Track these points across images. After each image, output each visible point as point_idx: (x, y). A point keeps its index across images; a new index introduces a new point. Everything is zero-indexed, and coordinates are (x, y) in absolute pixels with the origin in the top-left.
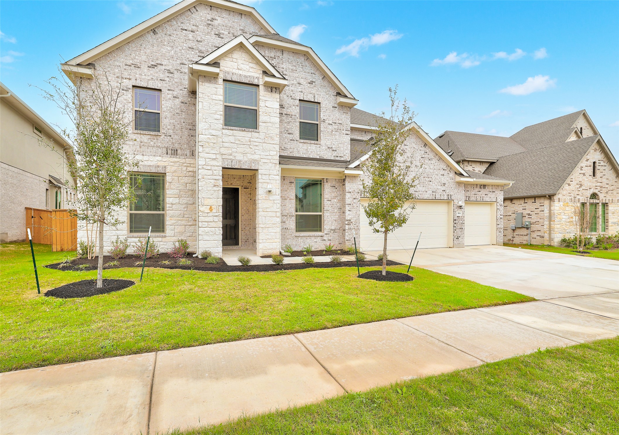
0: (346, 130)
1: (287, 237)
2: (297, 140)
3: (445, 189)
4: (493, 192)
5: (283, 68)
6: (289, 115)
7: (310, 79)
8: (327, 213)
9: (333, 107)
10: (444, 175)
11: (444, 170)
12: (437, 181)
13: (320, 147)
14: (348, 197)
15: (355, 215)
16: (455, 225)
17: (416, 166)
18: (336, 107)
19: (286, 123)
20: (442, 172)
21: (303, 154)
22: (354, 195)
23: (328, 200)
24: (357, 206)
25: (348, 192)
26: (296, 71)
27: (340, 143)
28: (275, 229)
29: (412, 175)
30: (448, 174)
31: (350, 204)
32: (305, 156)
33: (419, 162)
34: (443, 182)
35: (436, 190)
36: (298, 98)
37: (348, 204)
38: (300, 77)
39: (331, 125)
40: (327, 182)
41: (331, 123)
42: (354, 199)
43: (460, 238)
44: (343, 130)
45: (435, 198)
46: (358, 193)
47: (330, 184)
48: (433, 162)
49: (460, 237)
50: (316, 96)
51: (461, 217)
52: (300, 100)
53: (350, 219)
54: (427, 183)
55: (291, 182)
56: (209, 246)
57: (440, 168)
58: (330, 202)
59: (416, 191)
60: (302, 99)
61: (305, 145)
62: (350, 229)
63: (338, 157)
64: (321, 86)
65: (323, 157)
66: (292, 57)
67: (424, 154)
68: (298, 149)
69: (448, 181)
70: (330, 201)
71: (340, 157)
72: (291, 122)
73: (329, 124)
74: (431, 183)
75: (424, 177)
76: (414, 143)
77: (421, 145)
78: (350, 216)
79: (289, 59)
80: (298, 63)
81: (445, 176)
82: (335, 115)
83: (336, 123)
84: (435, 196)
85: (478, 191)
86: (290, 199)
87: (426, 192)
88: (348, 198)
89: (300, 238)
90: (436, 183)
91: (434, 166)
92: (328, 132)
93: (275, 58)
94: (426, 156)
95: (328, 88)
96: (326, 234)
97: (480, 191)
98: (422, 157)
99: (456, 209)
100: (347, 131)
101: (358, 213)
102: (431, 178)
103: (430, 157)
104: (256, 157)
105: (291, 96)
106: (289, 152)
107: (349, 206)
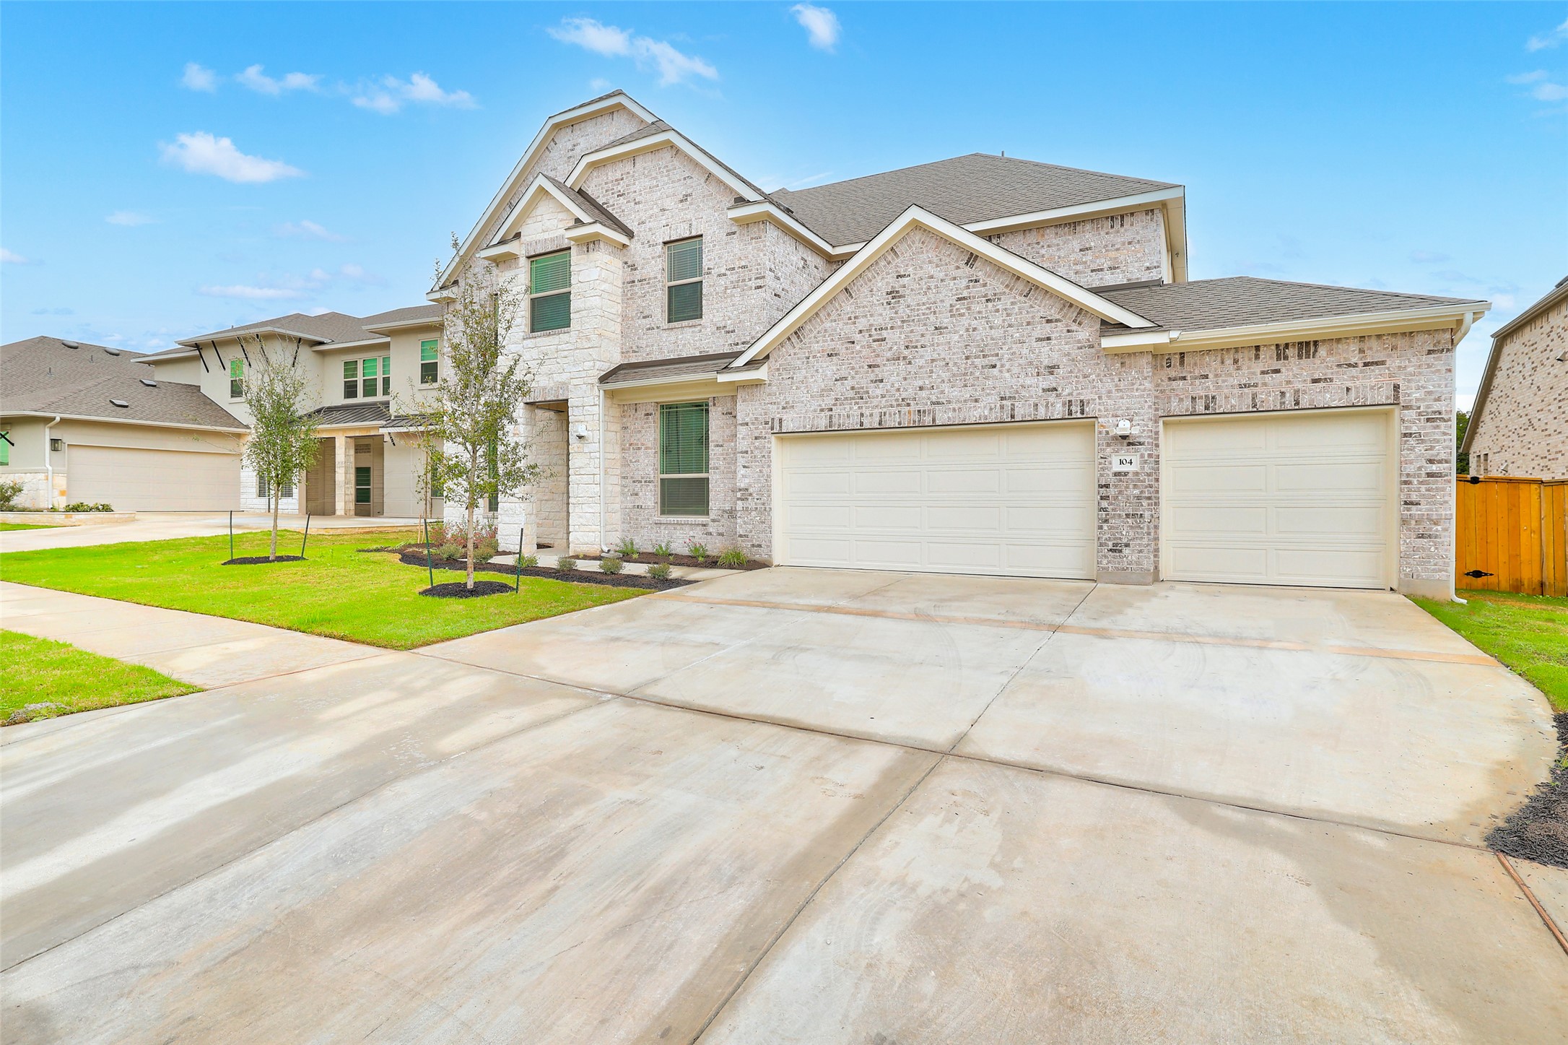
0: (757, 278)
1: (640, 523)
2: (658, 328)
3: (1054, 385)
4: (1366, 364)
5: (635, 192)
6: (645, 280)
7: (682, 191)
8: (715, 473)
9: (728, 234)
10: (1049, 339)
11: (1048, 321)
12: (1022, 361)
13: (701, 331)
14: (741, 436)
15: (759, 476)
16: (1104, 504)
17: (936, 328)
18: (734, 233)
19: (639, 297)
20: (1043, 330)
21: (668, 353)
22: (756, 429)
23: (717, 446)
24: (764, 456)
25: (741, 424)
26: (658, 186)
27: (742, 313)
28: (592, 507)
29: (922, 357)
30: (1068, 331)
31: (747, 452)
32: (672, 357)
33: (949, 314)
34: (1046, 362)
35: (1017, 392)
36: (661, 241)
37: (742, 452)
38: (665, 196)
39: (725, 275)
40: (714, 405)
41: (723, 271)
42: (756, 438)
43: (1126, 551)
44: (750, 280)
45: (1013, 417)
46: (767, 423)
47: (720, 409)
48: (1005, 302)
49: (1127, 545)
50: (694, 223)
51: (1136, 474)
52: (665, 243)
53: (746, 486)
54: (977, 374)
55: (647, 414)
56: (508, 533)
57: (1033, 317)
58: (721, 449)
59: (938, 403)
60: (667, 239)
61: (672, 333)
62: (746, 509)
63: (737, 344)
64: (704, 197)
65: (708, 351)
66: (650, 163)
67: (968, 287)
68: (661, 344)
69: (1069, 354)
70: (722, 446)
71: (743, 343)
72: (648, 292)
73: (719, 275)
74: (995, 371)
75: (967, 358)
76: (930, 262)
77: (957, 261)
78: (747, 481)
79: (644, 168)
80: (659, 169)
81: (1053, 342)
82: (732, 251)
83: (733, 269)
84: (1013, 409)
85: (1263, 373)
86: (646, 448)
87: (976, 401)
88: (743, 438)
89: (663, 527)
90: (1015, 370)
91: (1008, 315)
92: (717, 293)
93: (622, 179)
94: (977, 290)
95: (718, 197)
96: (713, 521)
97: (1277, 371)
98: (959, 299)
99: (1109, 450)
100: (759, 280)
101: (765, 470)
102: (997, 355)
103: (990, 293)
104: (564, 377)
105: (648, 242)
106: (644, 355)
107: (745, 455)
